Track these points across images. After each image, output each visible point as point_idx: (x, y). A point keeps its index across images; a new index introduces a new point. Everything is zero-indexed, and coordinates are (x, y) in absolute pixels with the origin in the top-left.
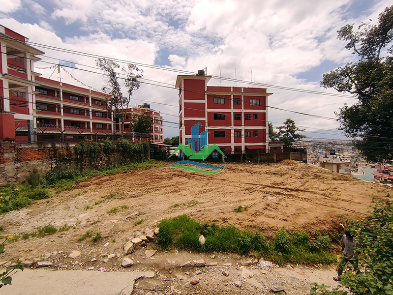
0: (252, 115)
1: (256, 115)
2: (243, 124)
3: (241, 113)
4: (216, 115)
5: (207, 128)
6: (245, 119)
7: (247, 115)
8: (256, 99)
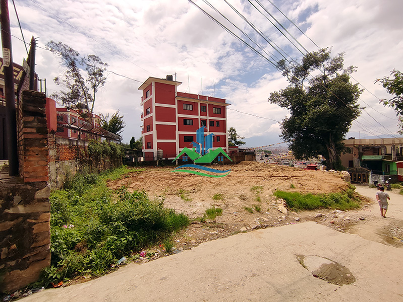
0: (215, 122)
1: (218, 122)
2: (208, 130)
3: (207, 119)
4: (185, 120)
5: (177, 133)
6: (210, 125)
7: (211, 122)
8: (218, 108)
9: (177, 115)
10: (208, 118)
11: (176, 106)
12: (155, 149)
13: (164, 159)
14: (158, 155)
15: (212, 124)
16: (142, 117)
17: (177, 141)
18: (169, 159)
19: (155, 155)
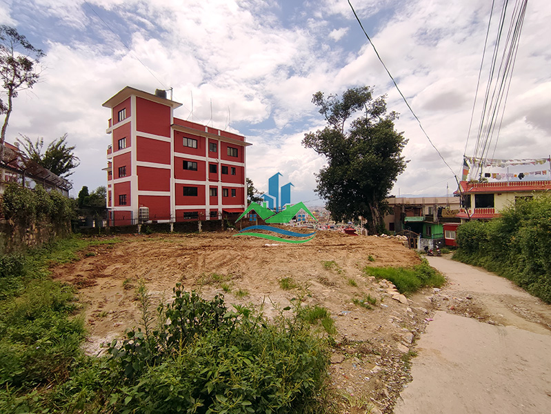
0: (229, 168)
1: (234, 168)
2: (220, 179)
3: (218, 163)
4: (185, 162)
5: (173, 181)
6: (223, 172)
7: (225, 168)
8: (233, 148)
9: (173, 154)
10: (221, 161)
11: (171, 140)
12: (134, 207)
13: (150, 222)
14: (140, 216)
15: (225, 171)
16: (109, 152)
17: (172, 194)
18: (159, 221)
19: (135, 215)
